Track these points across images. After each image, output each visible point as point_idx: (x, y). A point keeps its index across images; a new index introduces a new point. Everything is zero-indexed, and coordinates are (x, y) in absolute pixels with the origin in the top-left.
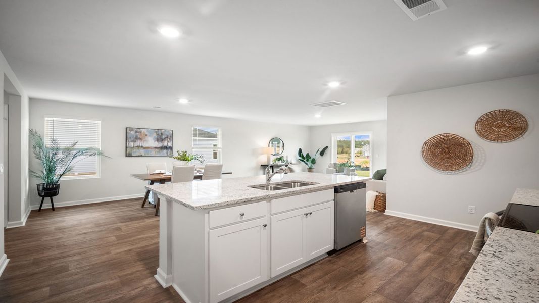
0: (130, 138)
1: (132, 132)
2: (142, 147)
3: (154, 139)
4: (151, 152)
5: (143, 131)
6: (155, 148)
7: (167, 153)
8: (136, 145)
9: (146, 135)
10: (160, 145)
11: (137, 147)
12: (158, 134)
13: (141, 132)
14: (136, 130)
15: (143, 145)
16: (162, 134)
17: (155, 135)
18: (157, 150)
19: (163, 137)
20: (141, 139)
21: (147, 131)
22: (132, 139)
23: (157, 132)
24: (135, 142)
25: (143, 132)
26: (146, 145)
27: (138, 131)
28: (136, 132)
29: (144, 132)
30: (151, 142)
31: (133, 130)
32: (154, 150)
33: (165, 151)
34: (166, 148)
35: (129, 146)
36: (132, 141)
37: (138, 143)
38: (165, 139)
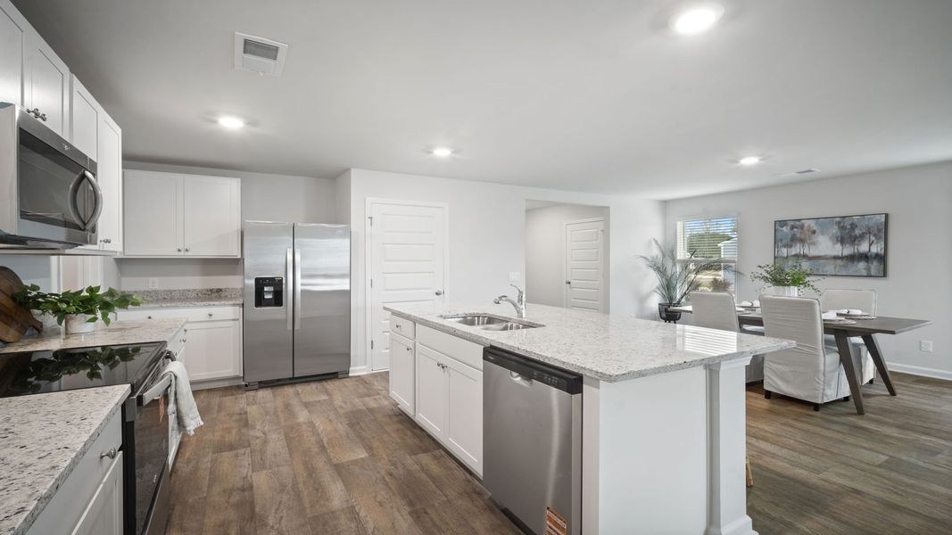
0: (781, 240)
1: (784, 229)
2: (805, 256)
3: (831, 238)
4: (824, 266)
5: (807, 223)
6: (836, 258)
7: (868, 269)
8: (793, 253)
9: (814, 232)
10: (848, 251)
11: (796, 255)
12: (842, 228)
13: (802, 227)
14: (792, 223)
15: (806, 251)
16: (853, 226)
17: (835, 230)
18: (839, 262)
19: (857, 232)
20: (802, 241)
21: (816, 223)
22: (785, 242)
23: (839, 222)
24: (791, 246)
25: (806, 225)
26: (813, 252)
27: (797, 224)
28: (793, 227)
29: (809, 226)
30: (825, 246)
31: (786, 225)
32: (832, 262)
33: (862, 265)
34: (865, 257)
35: (780, 254)
36: (785, 246)
37: (797, 249)
38: (862, 237)
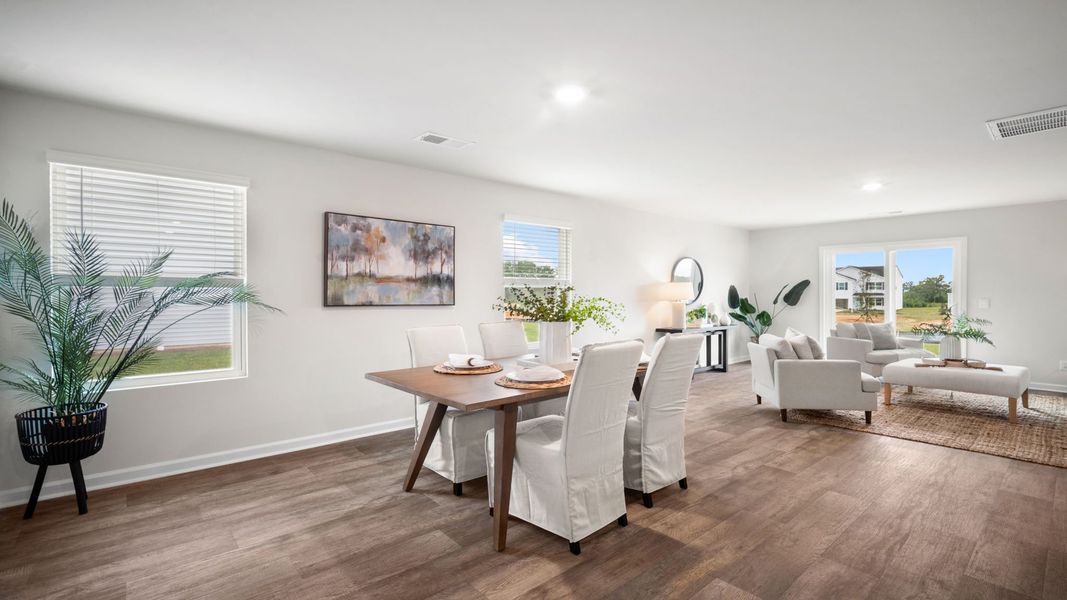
0: (338, 247)
1: (342, 228)
2: (372, 276)
3: (403, 251)
4: (397, 292)
5: (375, 224)
6: (409, 280)
7: (440, 296)
8: (356, 271)
9: (383, 240)
10: (421, 271)
11: (359, 275)
12: (415, 238)
13: (368, 229)
14: (354, 220)
15: (374, 269)
16: (427, 237)
17: (407, 240)
18: (413, 286)
19: (431, 246)
20: (368, 251)
21: (387, 226)
22: (343, 250)
23: (412, 230)
24: (353, 259)
25: (373, 228)
26: (383, 270)
27: (360, 223)
28: (355, 228)
29: (377, 229)
30: (396, 262)
31: (345, 222)
32: (404, 285)
33: (435, 290)
34: (437, 280)
35: (336, 272)
36: (344, 258)
37: (360, 265)
38: (434, 252)
